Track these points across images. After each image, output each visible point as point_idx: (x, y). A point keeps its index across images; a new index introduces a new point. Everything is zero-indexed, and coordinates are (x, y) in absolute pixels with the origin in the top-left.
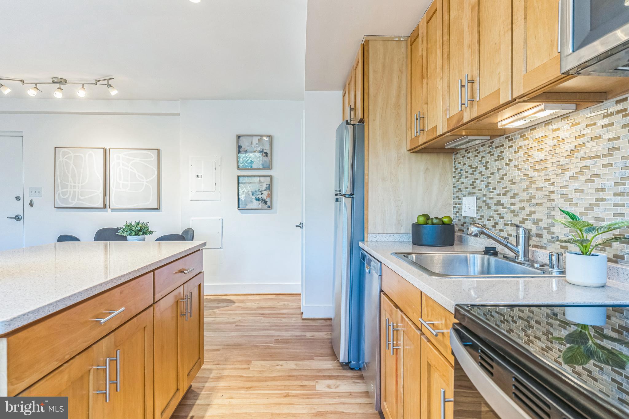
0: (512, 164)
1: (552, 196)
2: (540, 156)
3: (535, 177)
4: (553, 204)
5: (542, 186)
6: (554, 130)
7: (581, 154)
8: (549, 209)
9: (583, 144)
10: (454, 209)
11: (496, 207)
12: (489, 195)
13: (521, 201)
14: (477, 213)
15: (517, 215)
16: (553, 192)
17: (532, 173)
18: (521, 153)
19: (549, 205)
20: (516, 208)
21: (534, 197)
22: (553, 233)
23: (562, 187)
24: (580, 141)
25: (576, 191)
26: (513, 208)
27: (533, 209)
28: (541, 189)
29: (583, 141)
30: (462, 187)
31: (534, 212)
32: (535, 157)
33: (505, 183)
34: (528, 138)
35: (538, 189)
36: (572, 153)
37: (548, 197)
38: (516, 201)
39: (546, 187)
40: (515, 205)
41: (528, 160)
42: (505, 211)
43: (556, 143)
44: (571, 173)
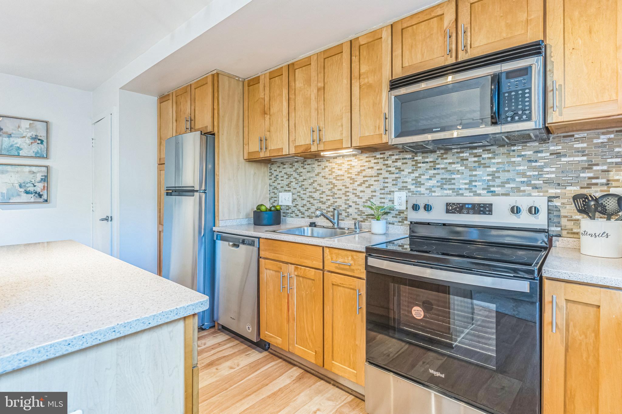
0: (320, 175)
1: (348, 194)
2: (340, 173)
3: (336, 183)
4: (348, 198)
5: (341, 188)
6: (348, 161)
7: (364, 173)
8: (345, 200)
9: (364, 170)
10: (270, 201)
11: (309, 199)
12: (302, 192)
13: (327, 196)
14: (292, 203)
15: (324, 203)
16: (348, 192)
17: (334, 181)
18: (327, 170)
19: (346, 198)
20: (324, 200)
21: (336, 194)
22: (348, 212)
23: (353, 189)
24: (363, 168)
25: (361, 191)
26: (322, 200)
27: (335, 200)
28: (341, 190)
29: (365, 169)
30: (279, 187)
31: (336, 202)
32: (337, 173)
33: (315, 185)
34: (331, 162)
35: (338, 190)
36: (359, 173)
37: (345, 194)
38: (324, 196)
39: (343, 189)
40: (322, 198)
41: (331, 174)
42: (316, 201)
43: (349, 167)
44: (358, 183)
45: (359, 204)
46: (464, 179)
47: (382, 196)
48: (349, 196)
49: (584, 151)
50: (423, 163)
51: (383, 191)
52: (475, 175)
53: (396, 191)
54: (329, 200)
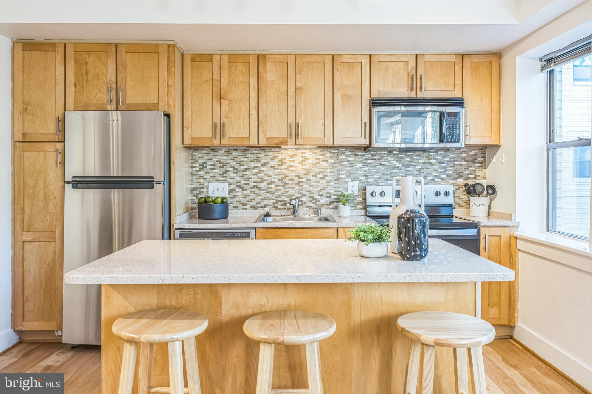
0: (268, 165)
1: (301, 184)
2: (293, 164)
3: (288, 174)
5: (294, 179)
7: (318, 165)
8: (299, 189)
9: (319, 162)
10: (191, 192)
11: (253, 190)
12: (243, 182)
13: (276, 186)
14: (229, 194)
15: (273, 193)
16: (302, 182)
17: (285, 172)
18: (276, 160)
19: (299, 188)
20: (273, 190)
21: (288, 184)
22: (302, 201)
23: (307, 180)
24: (317, 161)
25: (316, 182)
26: (270, 190)
27: (287, 190)
28: (293, 180)
29: (319, 161)
30: (208, 176)
31: (288, 192)
32: (289, 164)
33: (261, 175)
34: (282, 153)
35: (290, 180)
36: (313, 165)
37: (299, 184)
38: (273, 186)
39: (296, 179)
40: (271, 188)
41: (282, 165)
42: (262, 192)
43: (303, 159)
44: (313, 174)
45: (313, 193)
46: (401, 173)
47: (337, 186)
48: (302, 186)
49: (465, 159)
50: (372, 159)
51: (337, 182)
52: (409, 171)
53: (350, 182)
54: (280, 190)
